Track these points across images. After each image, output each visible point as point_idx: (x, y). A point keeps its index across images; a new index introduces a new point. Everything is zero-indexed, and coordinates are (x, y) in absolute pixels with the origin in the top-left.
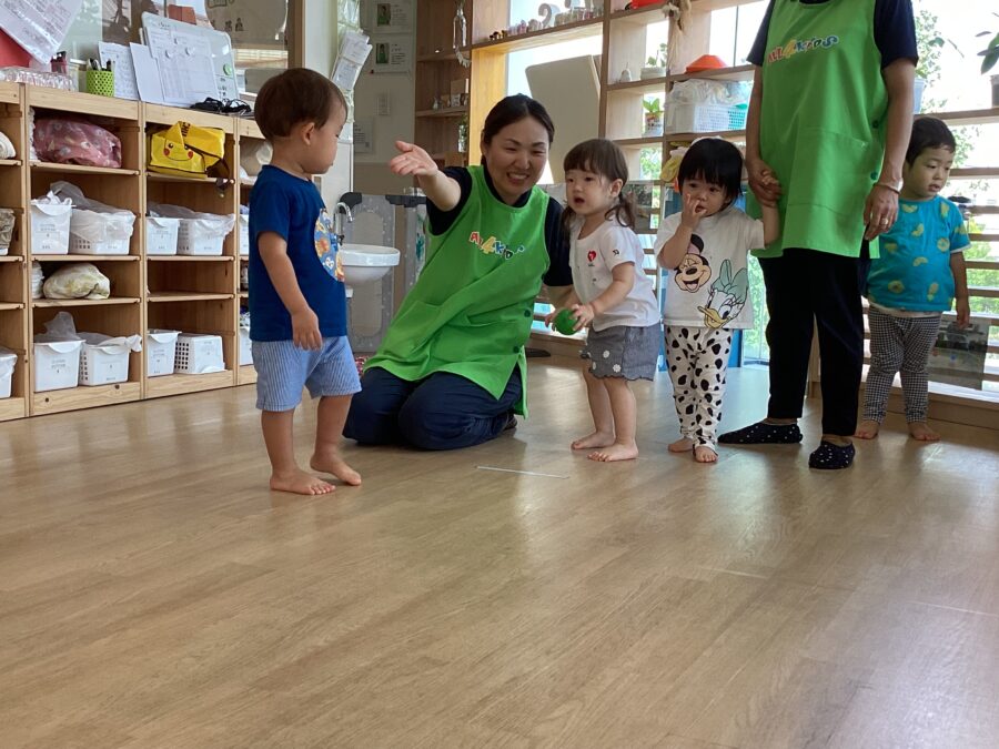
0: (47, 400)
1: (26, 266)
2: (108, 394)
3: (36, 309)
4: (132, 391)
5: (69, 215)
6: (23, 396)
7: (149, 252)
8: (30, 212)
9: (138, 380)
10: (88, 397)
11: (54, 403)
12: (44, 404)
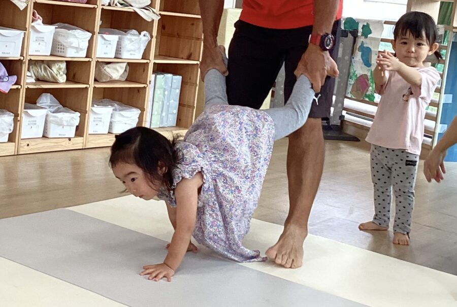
0: (28, 145)
1: (25, 63)
2: (63, 144)
3: (28, 89)
4: (79, 142)
5: (53, 32)
6: (15, 142)
7: (97, 56)
8: (31, 30)
9: (83, 137)
10: (52, 144)
11: (32, 147)
12: (26, 147)
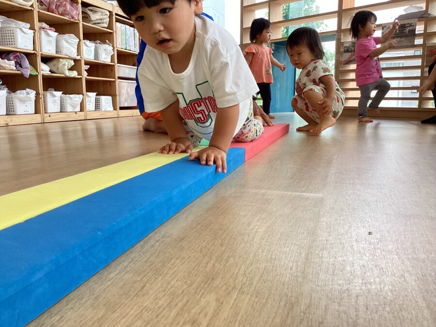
0: (50, 116)
1: (38, 57)
2: (72, 116)
4: (81, 115)
6: (40, 113)
7: (84, 57)
9: (84, 111)
10: (65, 116)
11: (53, 118)
12: (48, 117)
